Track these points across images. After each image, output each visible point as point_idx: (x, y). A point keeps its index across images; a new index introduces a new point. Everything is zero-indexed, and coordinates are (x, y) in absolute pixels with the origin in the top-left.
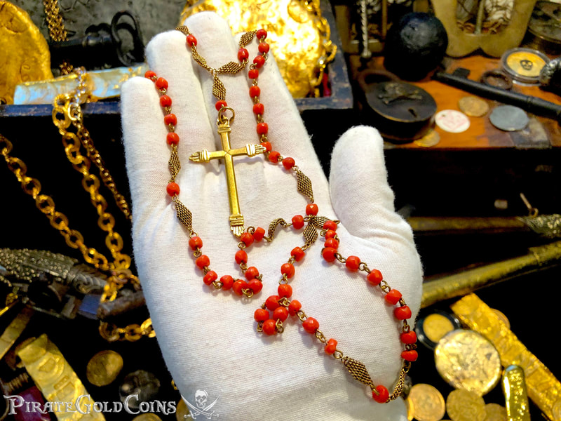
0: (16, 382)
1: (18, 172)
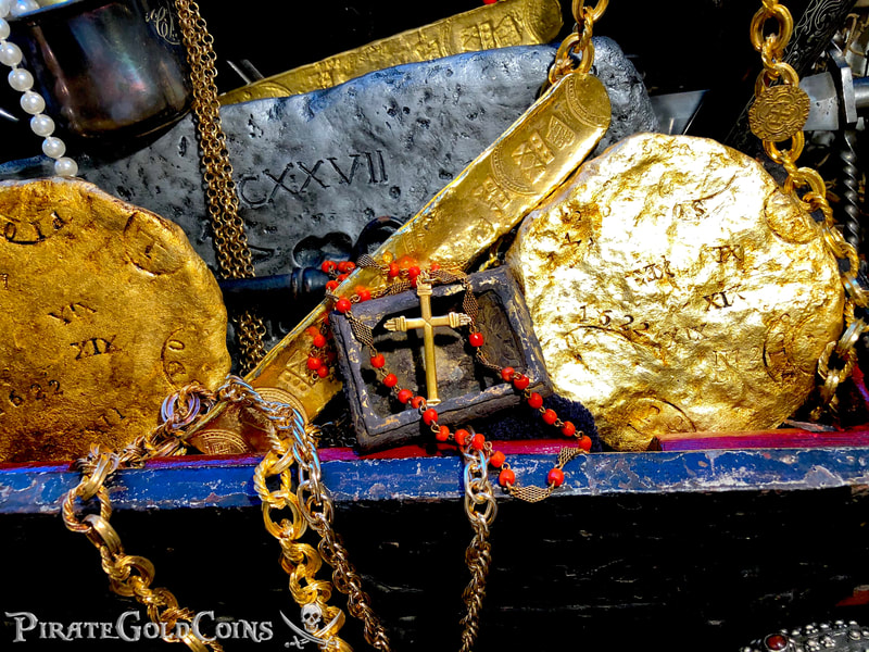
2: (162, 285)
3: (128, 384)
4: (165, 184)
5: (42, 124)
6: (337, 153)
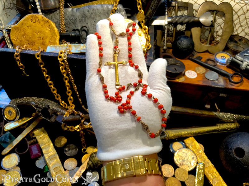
0: (32, 141)
1: (44, 73)
3: (44, 45)
5: (38, 7)
6: (79, 17)
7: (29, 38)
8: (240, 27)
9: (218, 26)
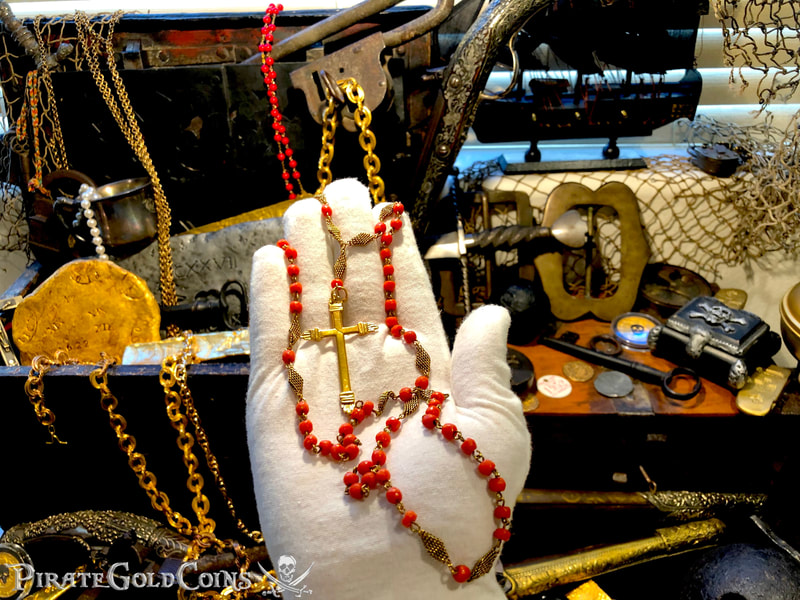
1: (118, 428)
2: (134, 303)
3: (115, 345)
4: (143, 268)
5: (97, 240)
6: (217, 257)
7: (70, 330)
8: (665, 241)
9: (609, 243)
